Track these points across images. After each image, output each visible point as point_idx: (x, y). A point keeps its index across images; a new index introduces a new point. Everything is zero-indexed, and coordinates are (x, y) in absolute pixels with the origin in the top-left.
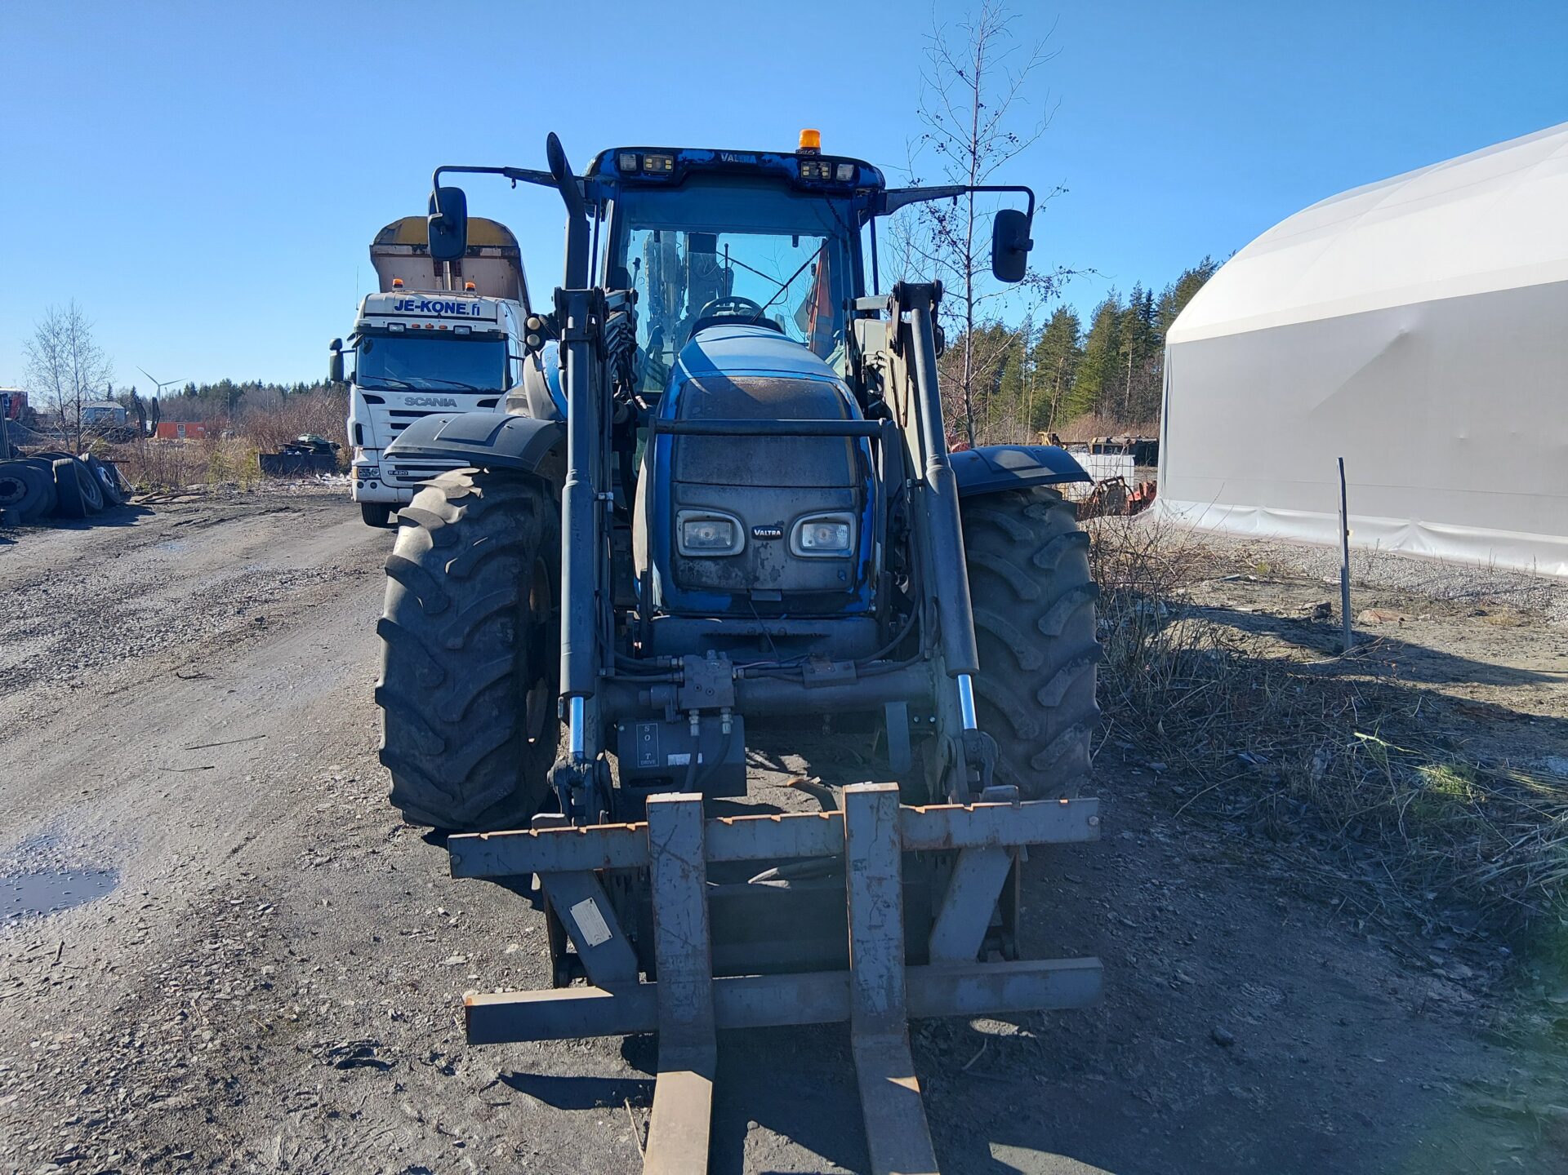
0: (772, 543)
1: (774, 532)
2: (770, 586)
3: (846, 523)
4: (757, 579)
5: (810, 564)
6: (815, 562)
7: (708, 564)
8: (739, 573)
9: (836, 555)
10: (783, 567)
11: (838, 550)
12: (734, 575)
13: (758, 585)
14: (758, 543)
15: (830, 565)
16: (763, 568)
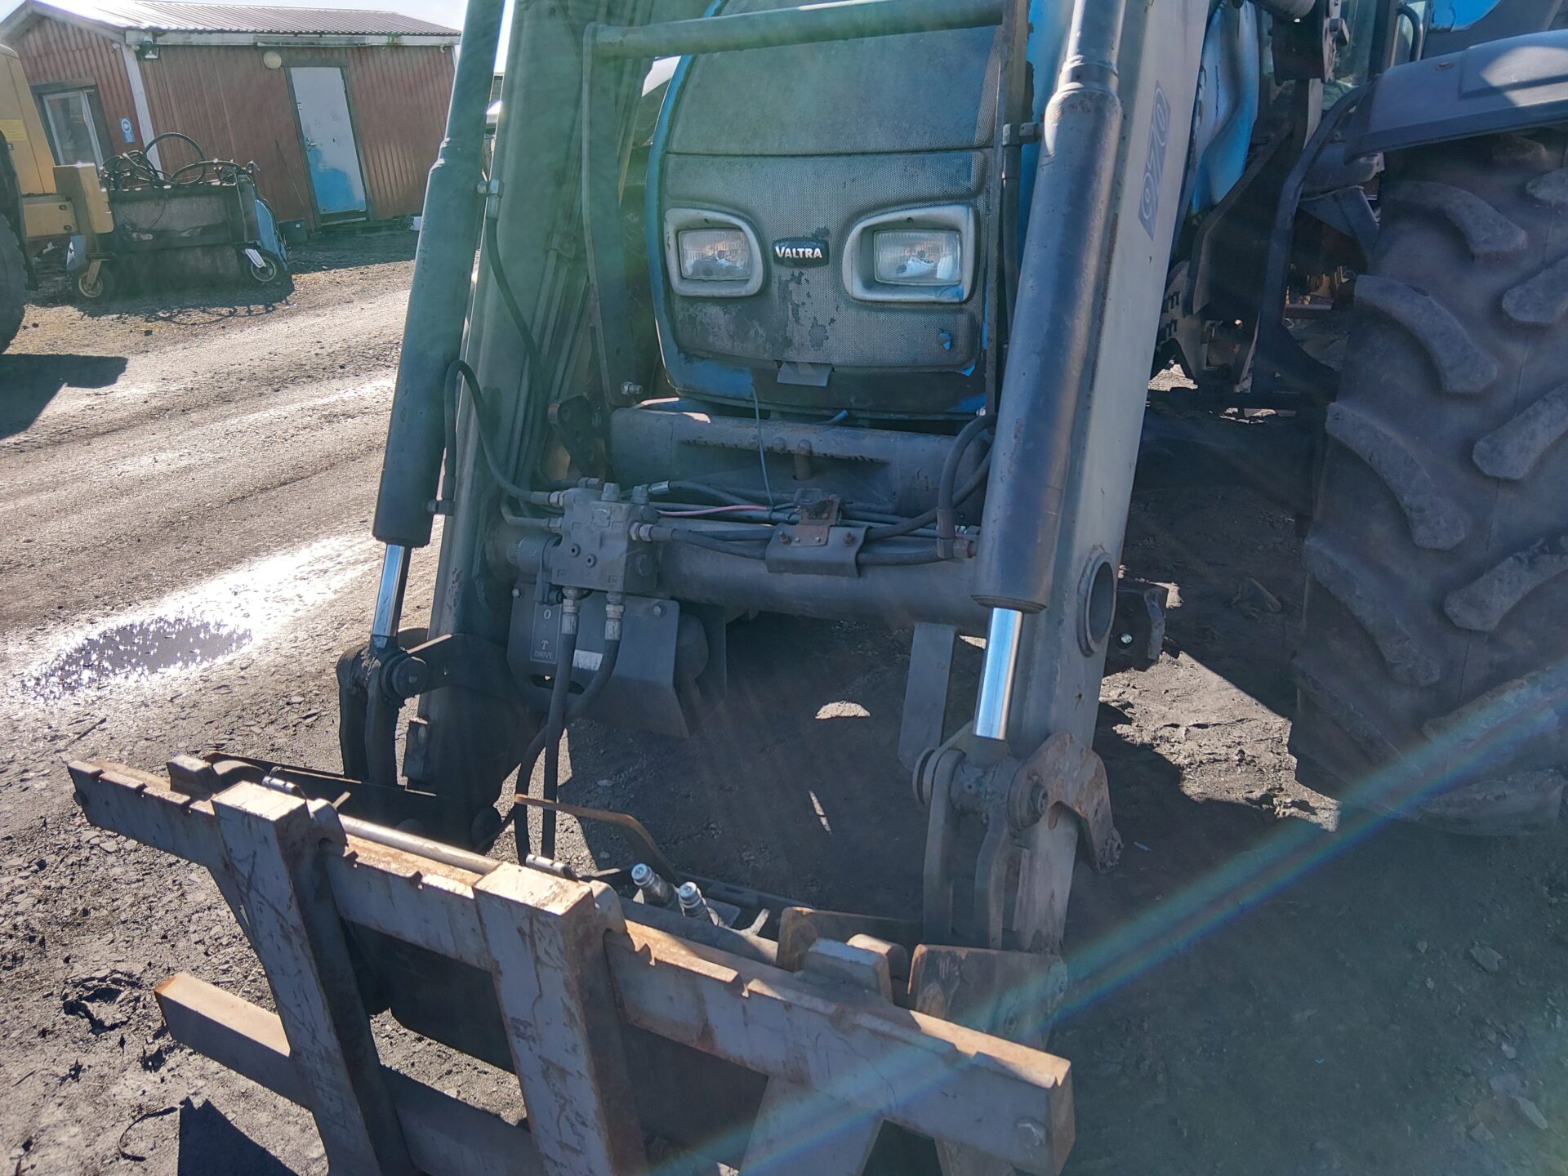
0: (810, 273)
1: (808, 252)
2: (811, 356)
3: (952, 229)
4: (788, 342)
5: (882, 316)
6: (894, 311)
7: (714, 311)
8: (761, 332)
9: (932, 297)
10: (832, 320)
11: (937, 288)
12: (752, 333)
13: (791, 355)
14: (783, 273)
15: (920, 318)
16: (797, 320)
